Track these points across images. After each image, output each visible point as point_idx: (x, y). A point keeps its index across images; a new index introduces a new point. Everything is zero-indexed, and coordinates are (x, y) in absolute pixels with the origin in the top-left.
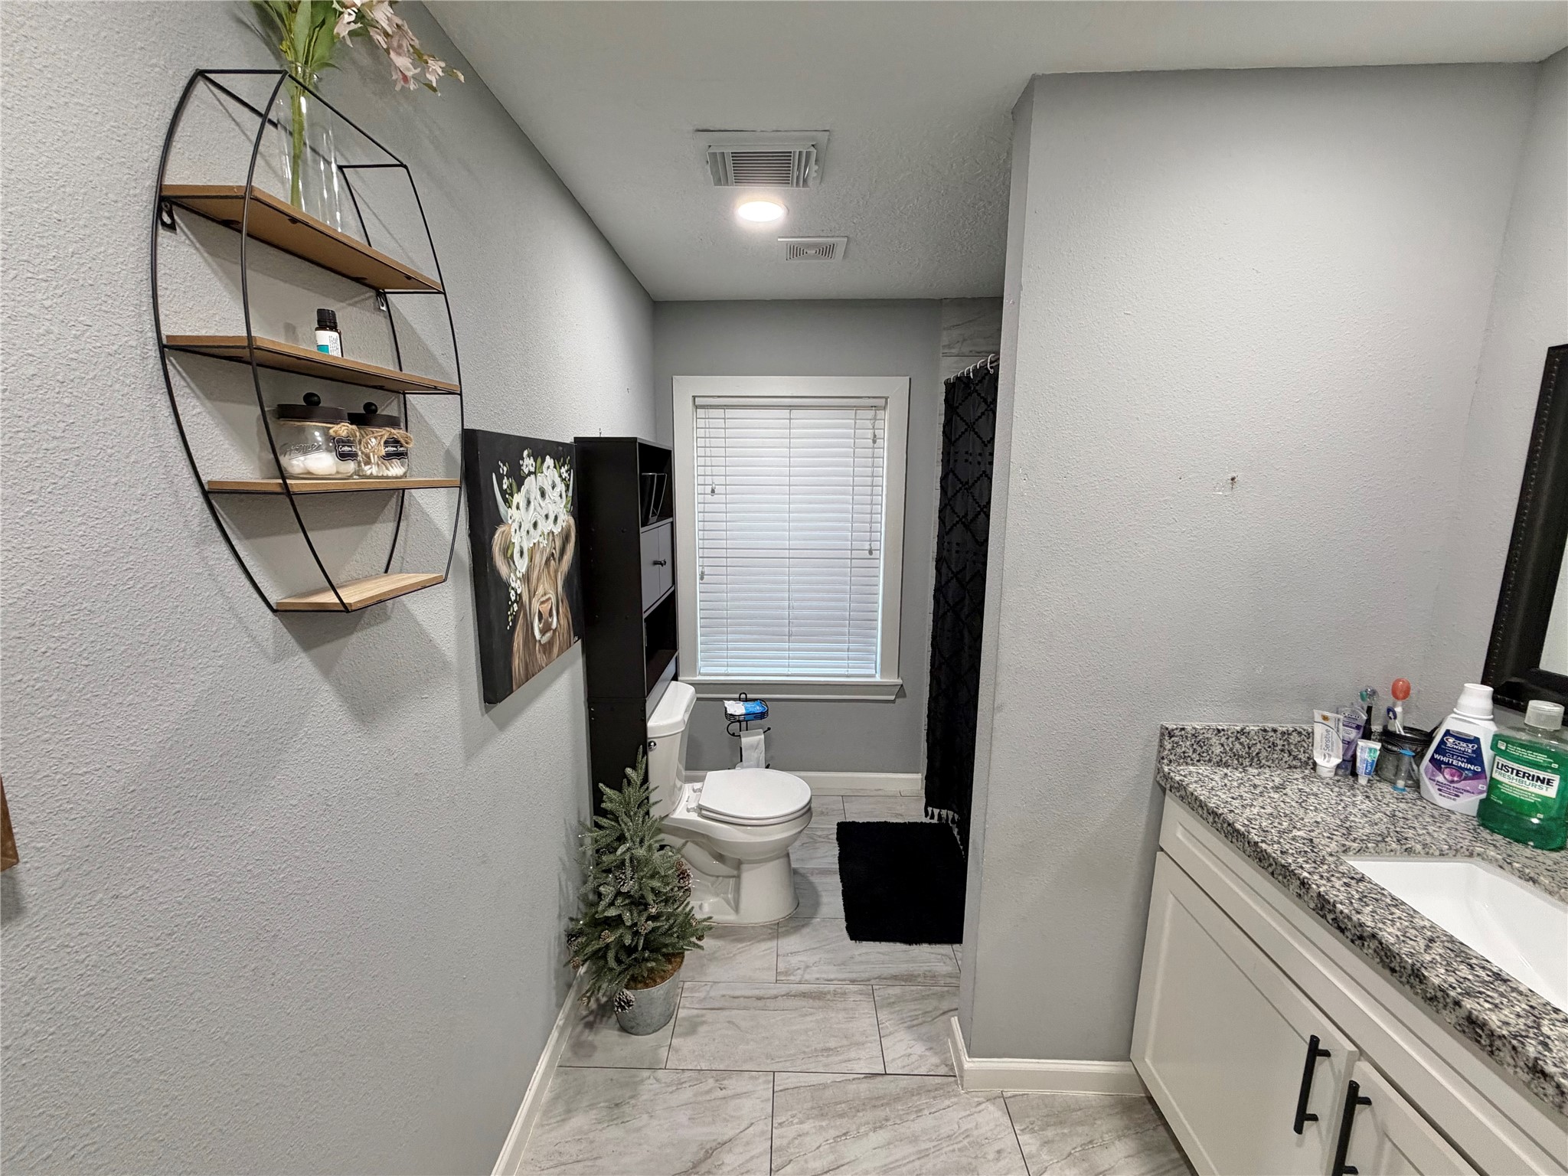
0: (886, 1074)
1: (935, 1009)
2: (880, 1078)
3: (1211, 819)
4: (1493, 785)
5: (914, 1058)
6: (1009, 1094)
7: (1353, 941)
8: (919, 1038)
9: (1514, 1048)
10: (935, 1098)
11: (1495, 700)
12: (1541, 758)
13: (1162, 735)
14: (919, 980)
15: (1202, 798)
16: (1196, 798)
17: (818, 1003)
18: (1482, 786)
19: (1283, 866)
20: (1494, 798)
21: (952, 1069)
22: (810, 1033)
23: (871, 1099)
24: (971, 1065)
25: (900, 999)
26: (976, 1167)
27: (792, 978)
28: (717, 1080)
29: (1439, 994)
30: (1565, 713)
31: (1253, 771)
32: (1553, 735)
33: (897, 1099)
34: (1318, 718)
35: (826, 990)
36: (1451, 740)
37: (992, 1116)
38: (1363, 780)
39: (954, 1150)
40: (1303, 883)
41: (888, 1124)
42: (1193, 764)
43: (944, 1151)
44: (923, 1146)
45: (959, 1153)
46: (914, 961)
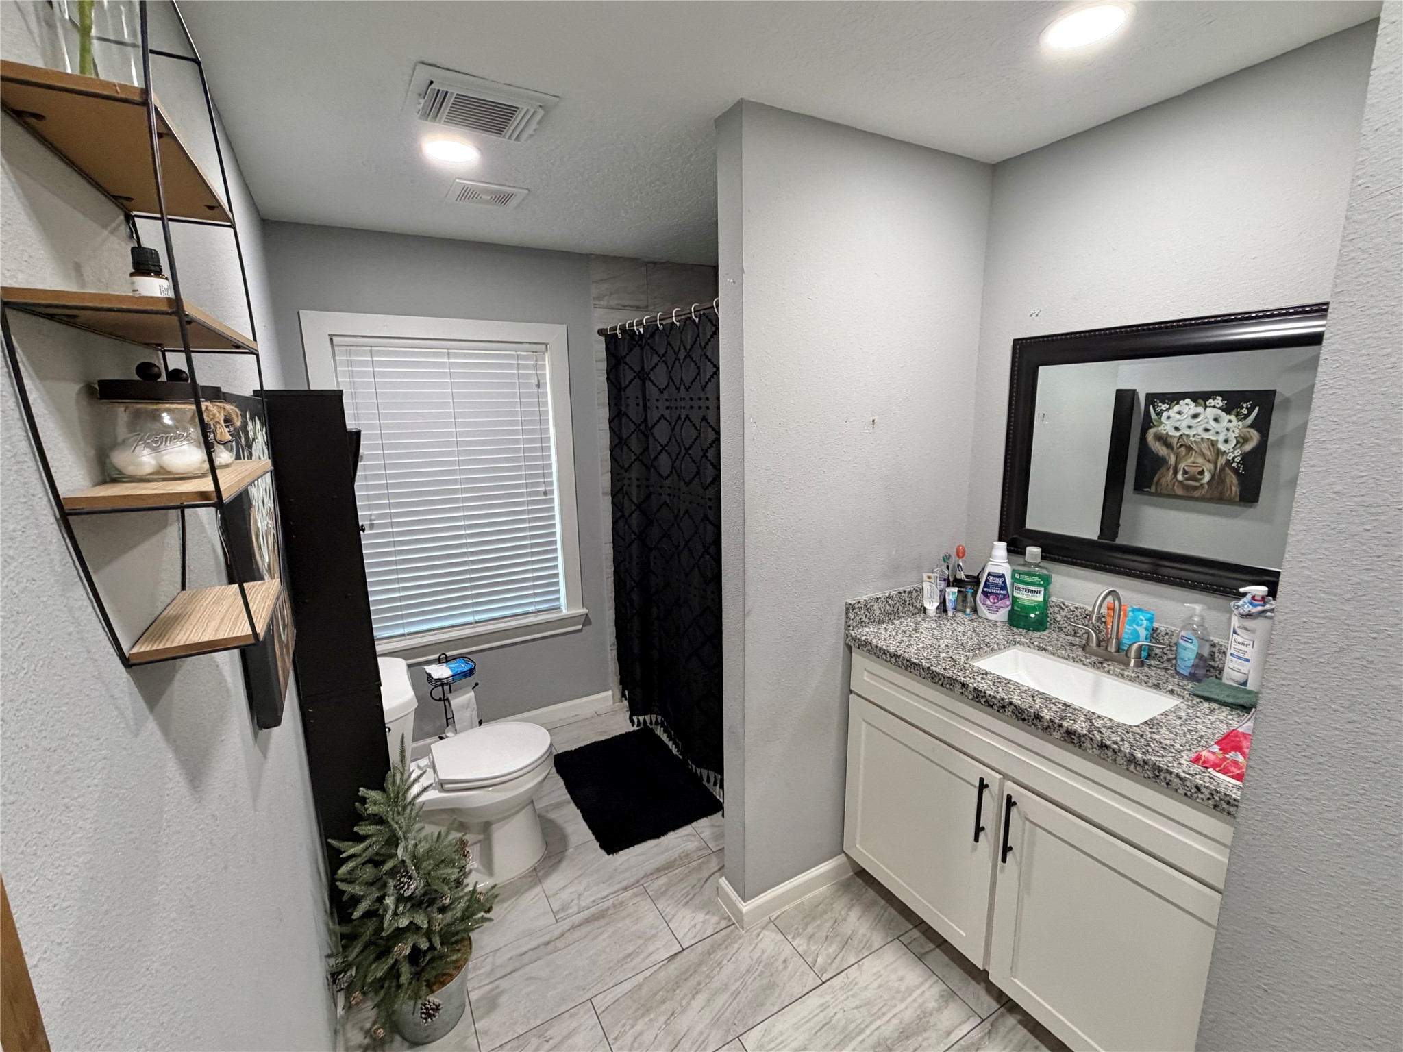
0: (683, 950)
1: (699, 880)
2: (680, 956)
3: (893, 660)
4: (1015, 600)
5: (698, 927)
6: (775, 917)
7: (998, 711)
8: (699, 908)
10: (726, 948)
11: (1009, 551)
12: (1036, 579)
13: (847, 609)
14: (677, 863)
15: (884, 647)
16: (880, 649)
17: (602, 922)
18: (1008, 602)
19: (949, 678)
20: (1015, 608)
21: (730, 919)
22: (608, 950)
23: (681, 975)
24: (747, 908)
25: (670, 885)
26: (774, 982)
27: (570, 911)
28: (540, 1036)
30: (1042, 552)
31: (897, 622)
32: (1037, 565)
33: (700, 964)
34: (925, 578)
35: (605, 907)
36: (991, 578)
37: (770, 939)
38: (950, 614)
39: (755, 978)
40: (964, 685)
41: (701, 986)
42: (866, 626)
43: (749, 982)
44: (733, 988)
45: (758, 978)
46: (667, 850)
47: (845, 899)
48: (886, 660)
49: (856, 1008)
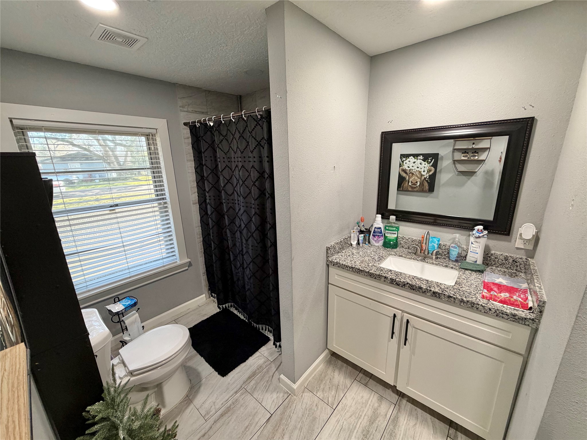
0: (272, 415)
1: (269, 377)
2: (271, 419)
3: (351, 270)
4: (385, 237)
6: (306, 385)
7: (402, 287)
8: (272, 393)
9: (444, 294)
10: (290, 407)
11: (382, 218)
12: (394, 229)
13: (327, 249)
14: (257, 372)
15: (346, 264)
16: (344, 265)
17: (229, 414)
18: (383, 238)
19: (378, 275)
20: (386, 240)
21: (288, 393)
22: (236, 427)
23: (274, 428)
24: (296, 386)
25: (257, 384)
26: (315, 417)
27: (211, 413)
29: (426, 290)
30: (396, 218)
31: (344, 251)
32: (394, 223)
33: (281, 419)
34: (352, 232)
35: (228, 405)
36: (376, 229)
37: (307, 395)
38: (361, 245)
39: (307, 418)
40: (385, 277)
41: (285, 431)
42: (334, 255)
43: (305, 421)
44: (299, 426)
45: (308, 418)
46: (251, 366)
47: (331, 368)
48: (347, 270)
49: (350, 417)
